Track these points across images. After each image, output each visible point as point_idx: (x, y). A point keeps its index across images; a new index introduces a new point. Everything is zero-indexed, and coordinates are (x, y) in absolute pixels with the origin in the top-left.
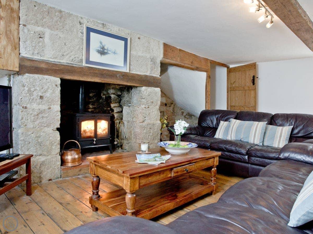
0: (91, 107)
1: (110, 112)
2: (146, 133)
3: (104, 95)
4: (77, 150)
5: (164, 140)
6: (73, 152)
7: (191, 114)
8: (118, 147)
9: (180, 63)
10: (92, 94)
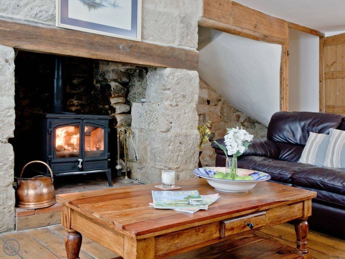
0: (76, 104)
1: (110, 112)
2: (173, 152)
3: (98, 82)
4: (46, 180)
5: (206, 163)
6: (37, 183)
7: (254, 120)
8: (123, 174)
9: (233, 28)
10: (77, 80)
